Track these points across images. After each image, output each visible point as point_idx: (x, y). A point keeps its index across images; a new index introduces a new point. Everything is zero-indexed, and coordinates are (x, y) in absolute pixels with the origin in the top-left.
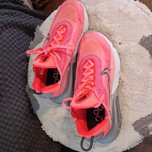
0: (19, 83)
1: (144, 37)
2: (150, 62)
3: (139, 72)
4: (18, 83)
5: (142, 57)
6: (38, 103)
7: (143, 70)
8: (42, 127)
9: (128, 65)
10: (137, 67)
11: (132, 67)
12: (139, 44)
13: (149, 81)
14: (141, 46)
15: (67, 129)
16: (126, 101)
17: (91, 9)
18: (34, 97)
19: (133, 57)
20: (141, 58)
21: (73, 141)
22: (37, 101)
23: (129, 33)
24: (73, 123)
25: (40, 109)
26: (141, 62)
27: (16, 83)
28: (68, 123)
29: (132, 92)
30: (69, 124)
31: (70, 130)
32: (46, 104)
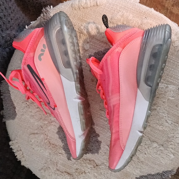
3: (167, 122)
6: (15, 111)
8: (10, 143)
9: (156, 110)
10: (167, 117)
11: (161, 114)
13: (175, 137)
15: (49, 158)
17: (135, 22)
19: (166, 102)
20: (175, 107)
21: (53, 175)
22: (15, 108)
23: (171, 72)
24: (59, 154)
25: (16, 120)
26: (173, 112)
28: (54, 152)
29: (150, 142)
30: (54, 154)
31: (52, 160)
32: (28, 117)
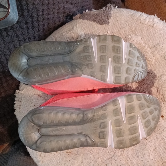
0: (40, 31)
4: (38, 30)
7: (153, 159)
8: (17, 91)
9: (147, 140)
10: (152, 151)
11: (148, 146)
16: (111, 164)
19: (159, 140)
26: (159, 151)
27: (37, 29)
29: (124, 162)
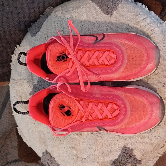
1: (132, 150)
2: (106, 161)
5: (111, 151)
8: (18, 46)
10: (98, 149)
12: (123, 146)
14: (121, 149)
18: (42, 26)
20: (109, 151)
